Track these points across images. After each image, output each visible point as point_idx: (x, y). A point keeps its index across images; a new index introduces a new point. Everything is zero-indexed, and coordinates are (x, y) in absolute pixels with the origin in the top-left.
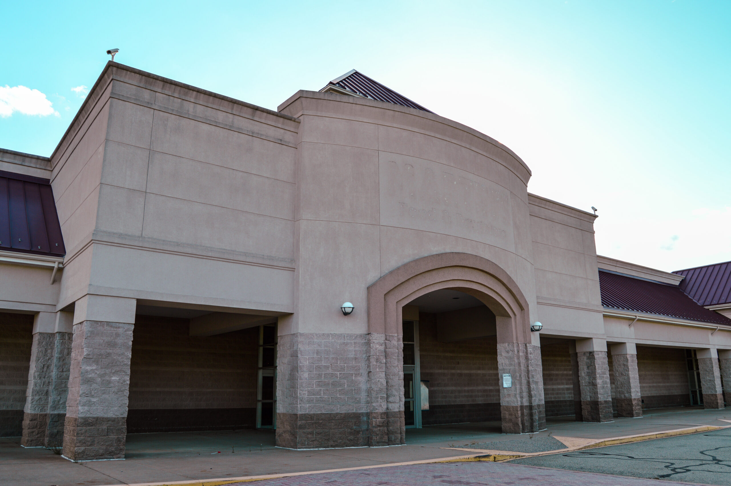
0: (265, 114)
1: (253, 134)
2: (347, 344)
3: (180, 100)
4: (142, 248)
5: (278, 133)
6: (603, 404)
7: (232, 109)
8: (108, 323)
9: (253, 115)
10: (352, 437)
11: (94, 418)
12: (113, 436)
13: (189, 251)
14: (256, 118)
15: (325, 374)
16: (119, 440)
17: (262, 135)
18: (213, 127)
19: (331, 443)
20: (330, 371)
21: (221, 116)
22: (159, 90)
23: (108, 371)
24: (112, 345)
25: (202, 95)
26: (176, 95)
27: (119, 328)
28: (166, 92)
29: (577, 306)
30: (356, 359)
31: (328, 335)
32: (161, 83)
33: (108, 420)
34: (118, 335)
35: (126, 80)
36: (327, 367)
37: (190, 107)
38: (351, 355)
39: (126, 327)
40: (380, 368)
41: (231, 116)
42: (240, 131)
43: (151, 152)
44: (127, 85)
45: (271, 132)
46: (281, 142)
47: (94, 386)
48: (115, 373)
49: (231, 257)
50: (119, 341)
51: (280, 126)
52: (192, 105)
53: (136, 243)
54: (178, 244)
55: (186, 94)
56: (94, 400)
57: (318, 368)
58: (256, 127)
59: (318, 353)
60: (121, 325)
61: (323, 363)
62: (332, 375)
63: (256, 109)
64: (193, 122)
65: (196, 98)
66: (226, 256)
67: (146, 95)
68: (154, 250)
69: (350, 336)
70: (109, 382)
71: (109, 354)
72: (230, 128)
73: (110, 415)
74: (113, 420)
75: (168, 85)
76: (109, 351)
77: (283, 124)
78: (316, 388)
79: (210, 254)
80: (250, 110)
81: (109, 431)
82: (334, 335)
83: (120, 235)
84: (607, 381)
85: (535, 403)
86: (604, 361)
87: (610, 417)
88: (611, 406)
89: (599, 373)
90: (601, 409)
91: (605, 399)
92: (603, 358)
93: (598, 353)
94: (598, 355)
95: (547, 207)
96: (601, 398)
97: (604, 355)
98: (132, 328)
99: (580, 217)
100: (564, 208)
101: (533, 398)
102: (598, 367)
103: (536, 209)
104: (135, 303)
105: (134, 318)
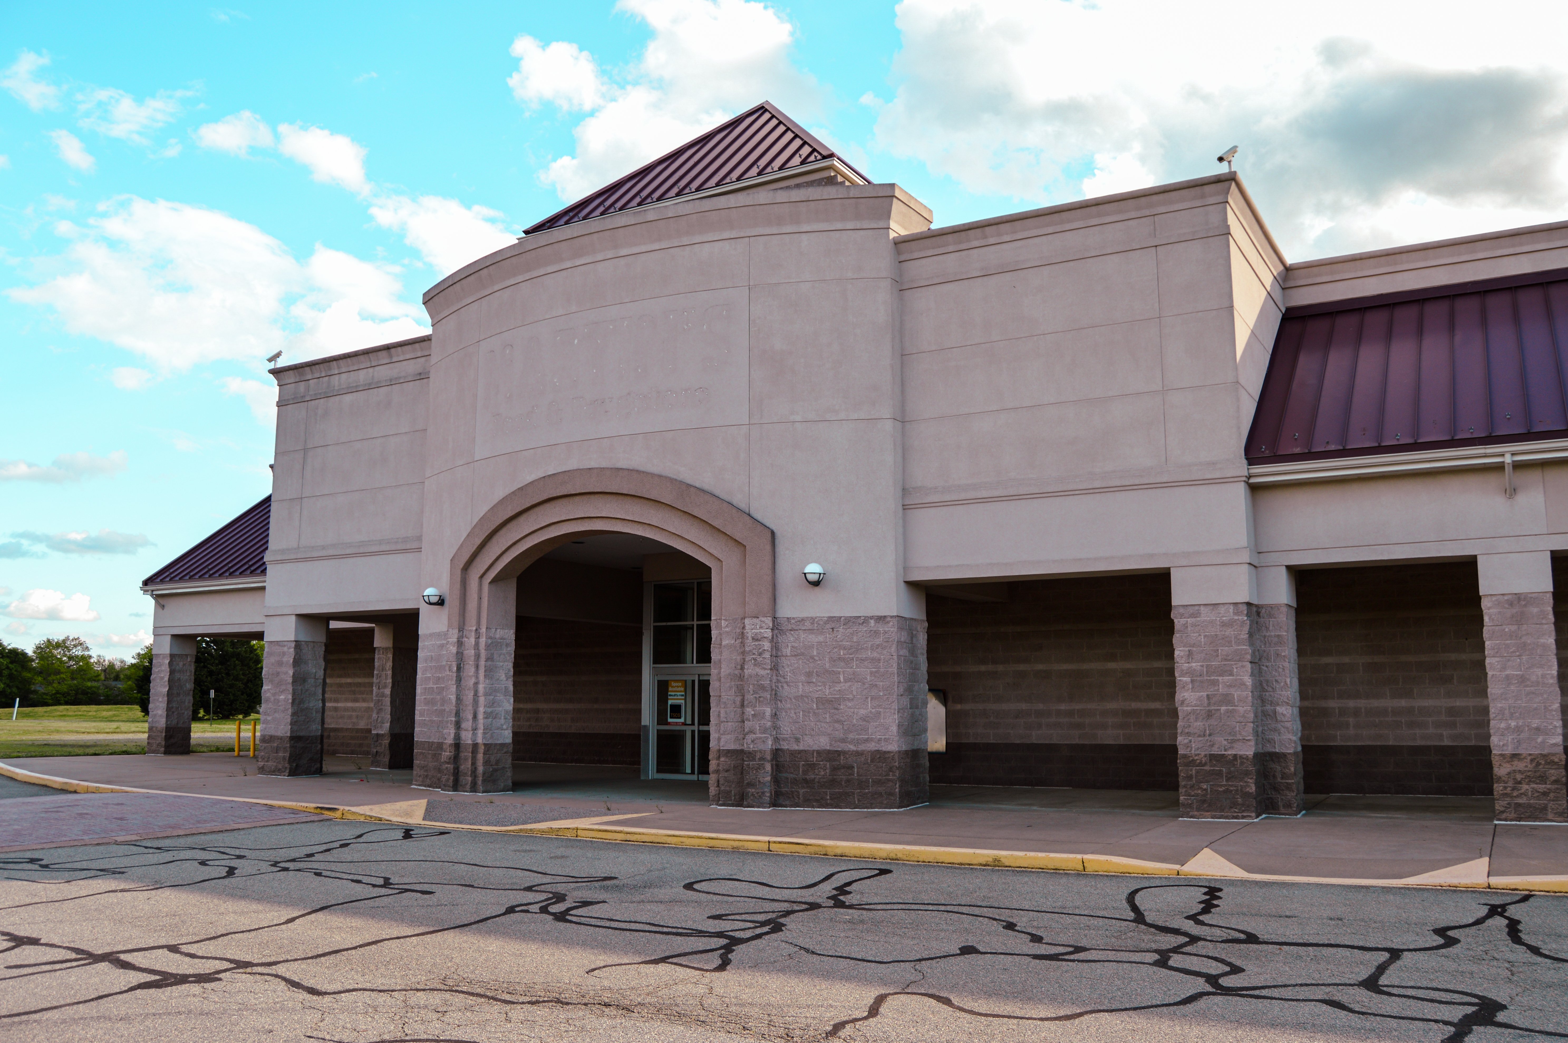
0: (399, 349)
1: (391, 382)
3: (327, 378)
4: (297, 560)
6: (1205, 764)
8: (278, 643)
9: (391, 357)
11: (269, 736)
12: (281, 754)
14: (393, 360)
15: (428, 689)
16: (284, 758)
17: (400, 378)
18: (354, 394)
20: (431, 684)
21: (362, 376)
22: (309, 377)
24: (280, 664)
25: (342, 362)
26: (323, 373)
27: (285, 646)
28: (315, 375)
29: (1097, 484)
31: (433, 635)
32: (308, 369)
33: (278, 738)
35: (287, 381)
36: (429, 679)
37: (335, 381)
39: (289, 643)
41: (371, 370)
42: (379, 385)
43: (305, 450)
44: (288, 386)
45: (411, 368)
48: (283, 691)
50: (285, 659)
51: (419, 353)
52: (337, 377)
53: (293, 556)
54: (323, 548)
55: (330, 368)
56: (269, 718)
57: (425, 680)
58: (394, 371)
59: (426, 660)
60: (286, 643)
61: (428, 675)
62: (432, 689)
63: (387, 348)
64: (338, 398)
65: (339, 368)
67: (302, 387)
68: (306, 559)
69: (442, 635)
70: (279, 701)
71: (278, 674)
72: (369, 387)
73: (279, 733)
74: (281, 739)
75: (313, 367)
76: (279, 670)
77: (422, 350)
78: (423, 706)
80: (384, 353)
82: (435, 636)
83: (283, 551)
84: (1236, 694)
85: (761, 746)
86: (1229, 632)
87: (1234, 804)
88: (1247, 773)
89: (1190, 672)
90: (1190, 778)
91: (1215, 751)
92: (1224, 624)
93: (1194, 610)
94: (1192, 616)
95: (992, 240)
96: (1187, 746)
97: (1228, 614)
98: (293, 645)
99: (1147, 212)
100: (1064, 215)
101: (752, 736)
102: (1190, 654)
103: (951, 263)
104: (294, 618)
105: (296, 635)
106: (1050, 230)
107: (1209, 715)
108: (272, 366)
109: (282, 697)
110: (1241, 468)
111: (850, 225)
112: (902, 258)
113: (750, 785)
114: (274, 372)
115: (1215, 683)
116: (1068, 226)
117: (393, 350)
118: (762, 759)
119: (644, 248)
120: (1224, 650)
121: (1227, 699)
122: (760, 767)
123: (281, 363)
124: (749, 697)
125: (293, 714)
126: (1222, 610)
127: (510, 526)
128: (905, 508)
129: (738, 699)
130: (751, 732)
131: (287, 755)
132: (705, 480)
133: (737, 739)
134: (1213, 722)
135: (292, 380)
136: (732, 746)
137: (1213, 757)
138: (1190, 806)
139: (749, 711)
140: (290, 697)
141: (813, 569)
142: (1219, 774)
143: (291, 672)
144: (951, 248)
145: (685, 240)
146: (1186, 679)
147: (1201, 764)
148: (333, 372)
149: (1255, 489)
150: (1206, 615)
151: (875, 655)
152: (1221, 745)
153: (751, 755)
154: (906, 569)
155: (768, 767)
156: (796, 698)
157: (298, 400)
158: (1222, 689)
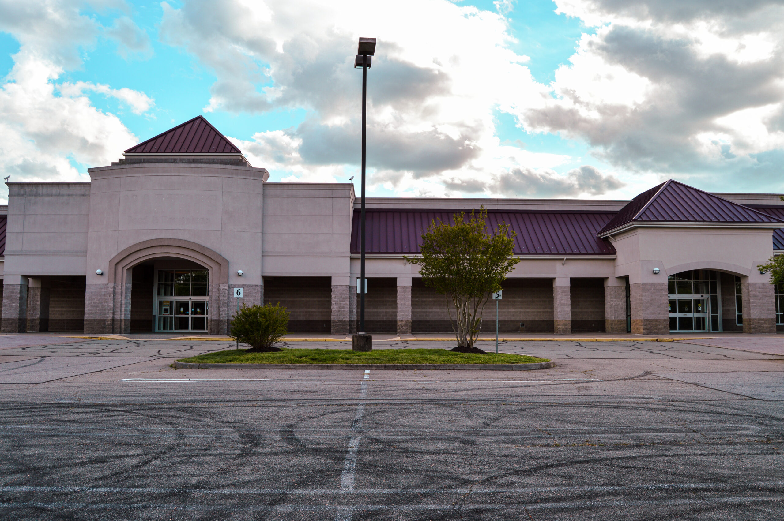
1: (69, 196)
2: (102, 288)
3: (36, 190)
4: (22, 255)
5: (82, 192)
7: (59, 187)
8: (11, 285)
9: (69, 187)
10: (101, 330)
12: (14, 325)
13: (40, 254)
14: (70, 188)
15: (94, 302)
16: (16, 327)
17: (74, 195)
18: (50, 198)
19: (94, 332)
20: (95, 301)
21: (54, 192)
22: (27, 188)
23: (11, 302)
24: (13, 292)
25: (44, 185)
26: (34, 188)
28: (30, 188)
30: (105, 295)
31: (96, 284)
32: (26, 185)
33: (12, 319)
34: (15, 289)
35: (14, 188)
36: (94, 299)
37: (40, 192)
38: (103, 293)
40: (111, 299)
41: (59, 190)
42: (63, 196)
43: (25, 215)
45: (79, 192)
46: (83, 196)
47: (7, 307)
48: (14, 303)
49: (58, 254)
51: (83, 188)
52: (42, 191)
53: (20, 254)
54: (36, 252)
55: (38, 187)
56: (7, 312)
57: (92, 299)
58: (71, 192)
59: (92, 293)
60: (16, 285)
61: (93, 297)
62: (96, 302)
63: (68, 184)
64: (41, 198)
65: (42, 187)
66: (56, 254)
67: (22, 192)
68: (26, 255)
69: (103, 285)
70: (12, 306)
71: (11, 296)
72: (58, 196)
73: (12, 318)
74: (14, 319)
75: (30, 185)
77: (84, 187)
78: (90, 308)
79: (49, 254)
80: (66, 185)
81: (12, 323)
82: (97, 285)
83: (14, 252)
84: (345, 306)
85: (225, 319)
86: (345, 292)
87: (344, 331)
88: (347, 324)
89: (335, 301)
90: (334, 326)
91: (340, 319)
92: (344, 290)
93: (336, 287)
94: (336, 288)
95: (290, 188)
96: (334, 318)
97: (345, 288)
98: (20, 286)
99: (331, 189)
100: (310, 186)
101: (222, 316)
102: (335, 297)
103: (278, 192)
104: (20, 276)
105: (21, 282)
106: (306, 188)
107: (339, 311)
108: (6, 181)
109: (14, 305)
110: (349, 254)
111: (252, 178)
112: (265, 188)
113: (221, 329)
114: (8, 184)
115: (341, 304)
116: (310, 188)
117: (70, 185)
118: (225, 322)
119: (189, 175)
120: (343, 296)
121: (343, 308)
122: (224, 324)
123: (10, 181)
124: (221, 305)
125: (20, 311)
126: (343, 287)
127: (136, 253)
128: (262, 256)
129: (217, 306)
130: (222, 315)
131: (17, 325)
132: (208, 245)
133: (217, 317)
134: (340, 313)
135: (17, 188)
136: (215, 319)
137: (339, 321)
138: (334, 332)
139: (221, 309)
140: (18, 305)
141: (240, 272)
142: (341, 325)
143: (19, 296)
144: (279, 188)
145: (203, 175)
146: (334, 303)
147: (337, 322)
148: (39, 188)
149: (351, 259)
150: (339, 288)
151: (255, 295)
152: (341, 318)
153: (222, 321)
154: (262, 272)
155: (226, 324)
156: (233, 306)
157: (19, 196)
158: (342, 305)
